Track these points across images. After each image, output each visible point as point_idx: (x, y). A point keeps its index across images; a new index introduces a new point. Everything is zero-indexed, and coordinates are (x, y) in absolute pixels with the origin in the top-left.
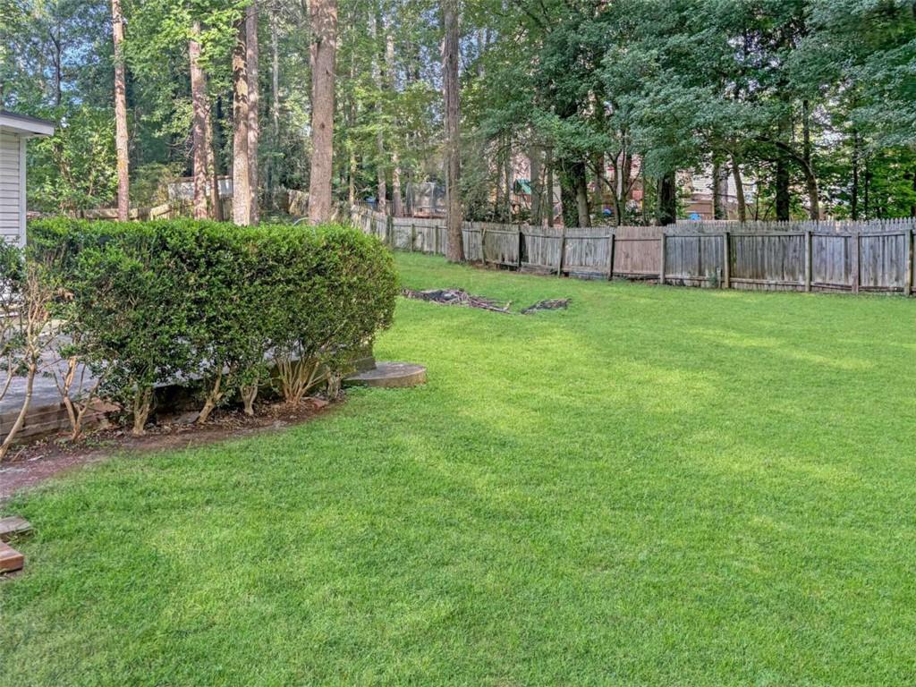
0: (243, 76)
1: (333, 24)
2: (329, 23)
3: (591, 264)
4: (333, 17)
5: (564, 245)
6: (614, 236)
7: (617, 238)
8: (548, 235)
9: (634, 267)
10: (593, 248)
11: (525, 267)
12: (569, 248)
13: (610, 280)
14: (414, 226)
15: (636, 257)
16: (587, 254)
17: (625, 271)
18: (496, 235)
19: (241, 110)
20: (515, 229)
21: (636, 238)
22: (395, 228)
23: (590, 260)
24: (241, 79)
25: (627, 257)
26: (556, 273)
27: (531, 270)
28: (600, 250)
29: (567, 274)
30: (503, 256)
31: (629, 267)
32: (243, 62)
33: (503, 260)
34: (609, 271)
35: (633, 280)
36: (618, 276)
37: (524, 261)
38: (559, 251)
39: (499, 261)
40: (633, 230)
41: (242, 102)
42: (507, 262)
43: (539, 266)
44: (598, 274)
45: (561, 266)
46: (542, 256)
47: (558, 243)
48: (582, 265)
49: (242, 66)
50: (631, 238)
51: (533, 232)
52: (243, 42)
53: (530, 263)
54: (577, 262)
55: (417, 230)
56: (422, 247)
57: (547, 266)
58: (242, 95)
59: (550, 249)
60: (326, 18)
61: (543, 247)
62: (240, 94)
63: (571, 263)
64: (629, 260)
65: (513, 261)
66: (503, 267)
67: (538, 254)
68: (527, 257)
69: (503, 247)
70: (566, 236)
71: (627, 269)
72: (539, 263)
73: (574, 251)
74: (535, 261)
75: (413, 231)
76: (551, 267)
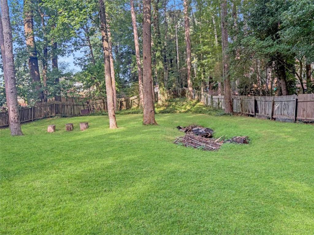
0: (105, 39)
1: (148, 11)
2: (146, 11)
3: (286, 114)
4: (148, 8)
5: (273, 105)
6: (297, 100)
7: (299, 101)
8: (266, 100)
9: (308, 116)
10: (287, 106)
11: (258, 115)
12: (276, 107)
13: (295, 123)
14: (218, 99)
15: (309, 111)
16: (284, 109)
17: (303, 118)
18: (246, 101)
19: (105, 54)
20: (253, 98)
21: (308, 100)
22: (213, 100)
23: (286, 112)
24: (104, 40)
25: (304, 110)
26: (270, 118)
27: (260, 117)
28: (290, 107)
29: (275, 119)
30: (249, 111)
31: (305, 116)
32: (105, 33)
33: (249, 112)
34: (294, 118)
35: (307, 123)
36: (299, 121)
37: (257, 113)
38: (271, 108)
39: (248, 113)
40: (307, 96)
41: (105, 51)
42: (251, 113)
43: (263, 115)
44: (289, 120)
45: (272, 115)
46: (264, 111)
47: (271, 104)
48: (282, 115)
49: (105, 35)
50: (306, 100)
51: (260, 99)
52: (104, 24)
53: (259, 114)
54: (279, 113)
55: (220, 100)
56: (222, 107)
57: (266, 115)
58: (105, 47)
59: (267, 107)
60: (145, 9)
61: (264, 106)
62: (104, 47)
63: (277, 114)
64: (305, 112)
65: (253, 113)
66: (249, 115)
67: (262, 109)
68: (258, 111)
69: (249, 106)
70: (275, 100)
71: (304, 117)
72: (263, 114)
73: (278, 108)
74: (261, 113)
75: (218, 100)
76: (268, 116)
